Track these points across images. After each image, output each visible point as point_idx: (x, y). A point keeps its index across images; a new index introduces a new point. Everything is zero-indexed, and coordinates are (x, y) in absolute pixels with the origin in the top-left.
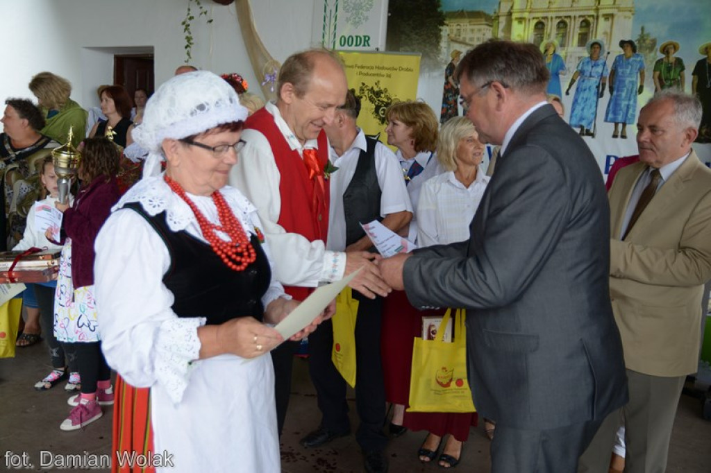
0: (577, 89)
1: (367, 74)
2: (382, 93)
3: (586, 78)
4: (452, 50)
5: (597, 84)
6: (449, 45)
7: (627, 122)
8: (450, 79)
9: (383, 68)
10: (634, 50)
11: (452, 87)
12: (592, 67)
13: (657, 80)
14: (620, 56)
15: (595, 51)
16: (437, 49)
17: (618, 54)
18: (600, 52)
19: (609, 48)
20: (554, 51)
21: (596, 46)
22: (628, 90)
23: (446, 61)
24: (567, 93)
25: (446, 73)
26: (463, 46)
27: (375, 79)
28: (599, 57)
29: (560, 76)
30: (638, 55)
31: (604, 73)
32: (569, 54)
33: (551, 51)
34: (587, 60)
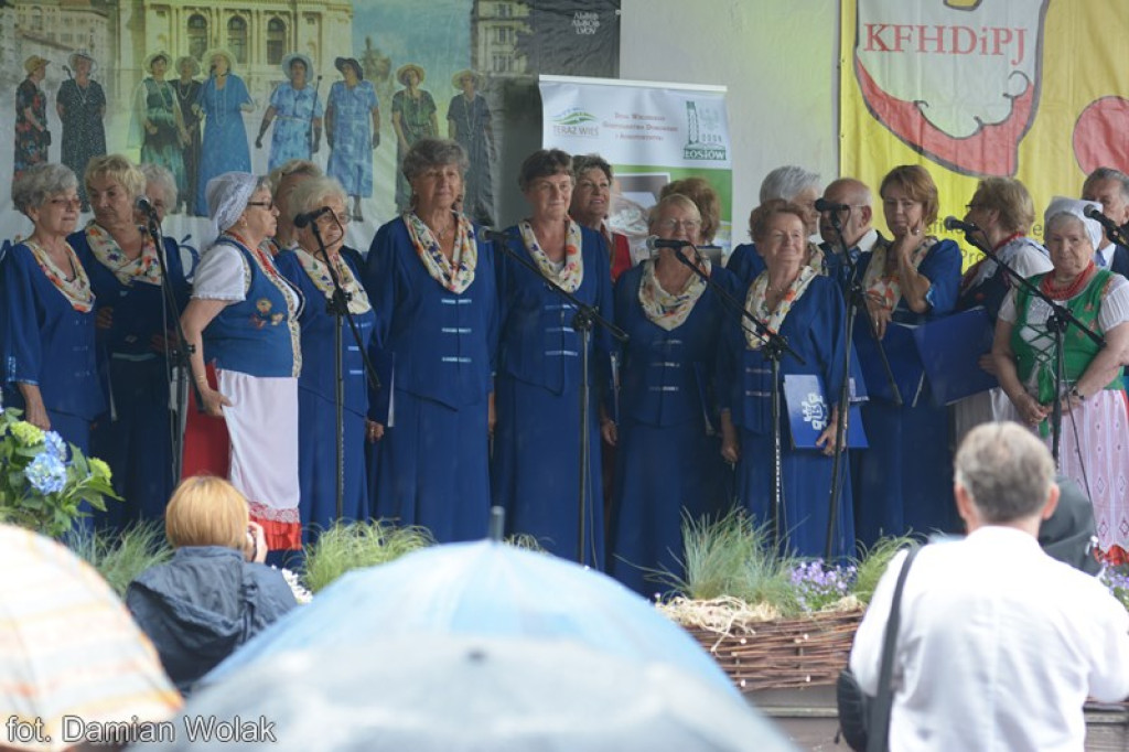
0: (275, 138)
3: (288, 118)
4: (25, 56)
5: (307, 130)
6: (19, 46)
7: (362, 194)
8: (28, 113)
10: (359, 76)
11: (33, 128)
12: (296, 100)
13: (398, 124)
14: (339, 83)
15: (298, 74)
17: (335, 80)
18: (306, 76)
19: (319, 69)
20: (228, 70)
21: (299, 64)
22: (356, 139)
23: (14, 79)
24: (258, 145)
25: (17, 102)
26: (50, 49)
28: (304, 83)
29: (244, 114)
30: (366, 84)
31: (316, 110)
32: (254, 76)
33: (222, 68)
34: (286, 88)
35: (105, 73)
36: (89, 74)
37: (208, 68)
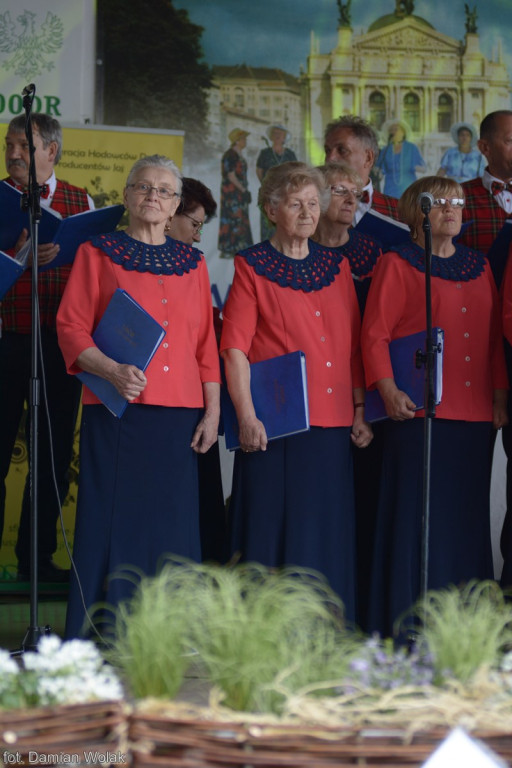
1: (72, 165)
2: (108, 199)
4: (230, 129)
6: (224, 121)
8: (232, 176)
9: (106, 155)
11: (236, 189)
12: (463, 162)
15: (463, 139)
16: (202, 126)
18: (471, 142)
20: (404, 138)
21: (465, 132)
23: (220, 148)
25: (223, 168)
26: (251, 123)
27: (92, 174)
28: (470, 147)
29: (419, 174)
32: (427, 143)
33: (399, 137)
34: (454, 152)
35: (298, 142)
36: (283, 143)
37: (386, 137)
